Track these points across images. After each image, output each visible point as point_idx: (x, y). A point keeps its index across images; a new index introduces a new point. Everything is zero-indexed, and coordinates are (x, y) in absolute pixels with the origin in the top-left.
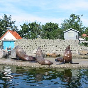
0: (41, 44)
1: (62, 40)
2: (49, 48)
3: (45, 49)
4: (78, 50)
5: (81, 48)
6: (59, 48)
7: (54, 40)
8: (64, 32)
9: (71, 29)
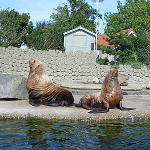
1: (61, 52)
3: (23, 73)
4: (95, 73)
5: (102, 70)
6: (55, 71)
7: (44, 52)
8: (64, 34)
9: (80, 27)
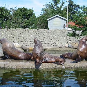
0: (19, 36)
1: (46, 30)
2: (30, 40)
3: (24, 42)
5: (70, 40)
6: (43, 41)
7: (36, 30)
8: (48, 19)
9: (57, 15)
